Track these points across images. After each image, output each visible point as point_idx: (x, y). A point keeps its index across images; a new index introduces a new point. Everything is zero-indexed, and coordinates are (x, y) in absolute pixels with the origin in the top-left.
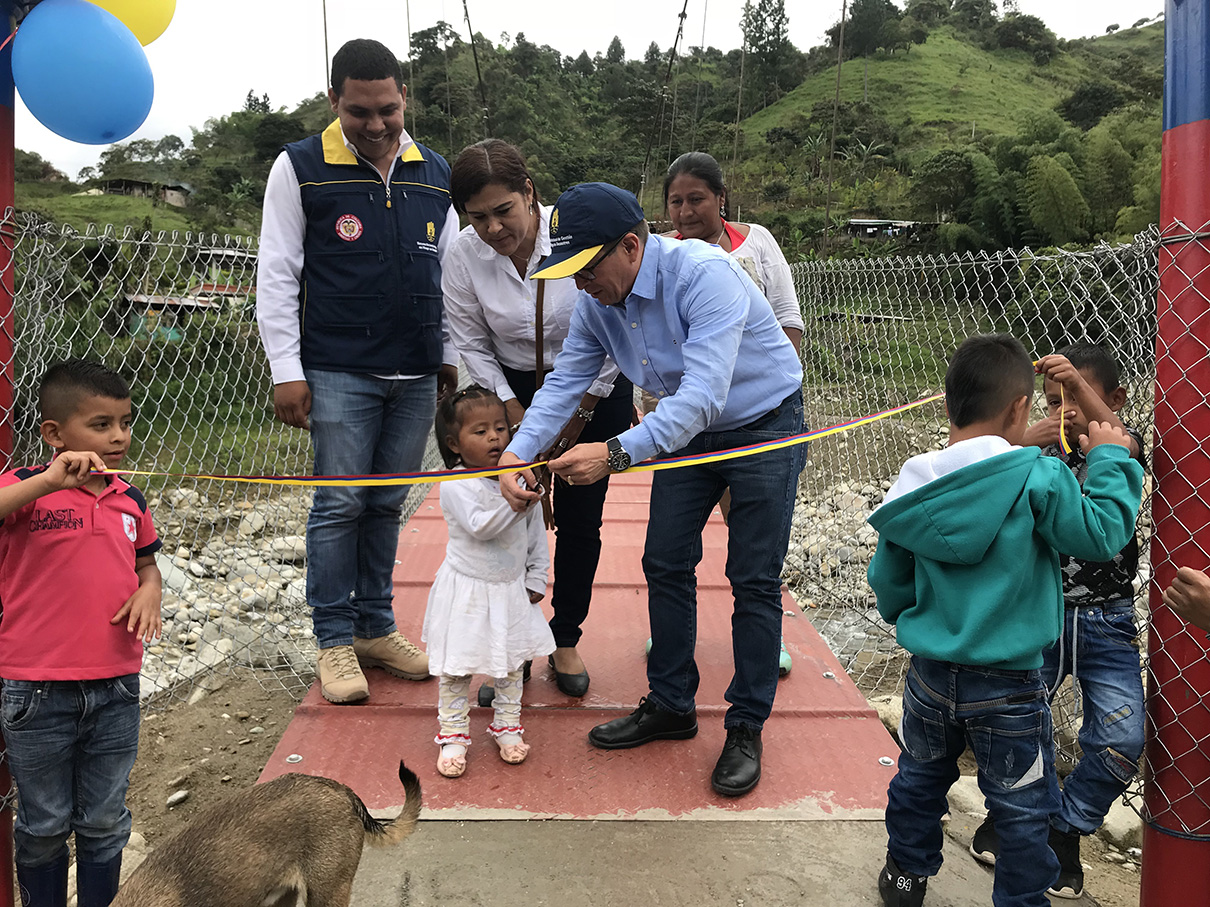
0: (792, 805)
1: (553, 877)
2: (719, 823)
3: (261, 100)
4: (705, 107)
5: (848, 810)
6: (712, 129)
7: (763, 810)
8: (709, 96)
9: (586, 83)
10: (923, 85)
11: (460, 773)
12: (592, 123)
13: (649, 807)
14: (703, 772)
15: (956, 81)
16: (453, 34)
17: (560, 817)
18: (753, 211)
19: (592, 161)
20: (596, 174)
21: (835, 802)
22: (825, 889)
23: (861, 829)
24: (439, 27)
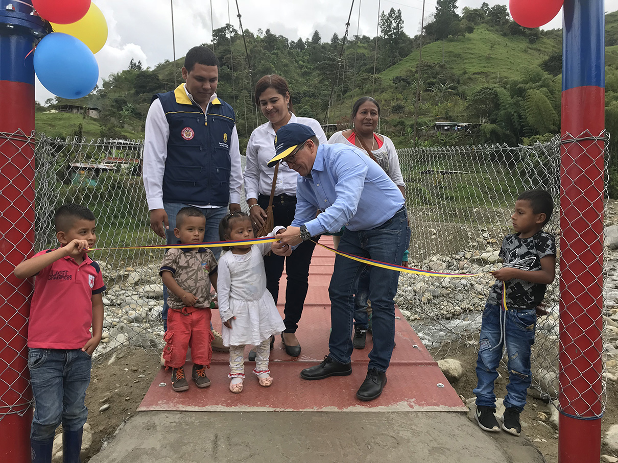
0: (396, 405)
1: (283, 436)
2: (361, 413)
3: (137, 64)
4: (362, 66)
5: (421, 407)
6: (365, 77)
7: (382, 407)
8: (363, 60)
9: (301, 55)
10: (472, 54)
11: (240, 391)
12: (305, 74)
13: (328, 406)
14: (354, 390)
15: (489, 52)
16: (234, 30)
17: (287, 410)
18: (386, 118)
19: (304, 94)
20: (307, 101)
21: (415, 403)
22: (408, 441)
23: (427, 415)
24: (227, 27)
